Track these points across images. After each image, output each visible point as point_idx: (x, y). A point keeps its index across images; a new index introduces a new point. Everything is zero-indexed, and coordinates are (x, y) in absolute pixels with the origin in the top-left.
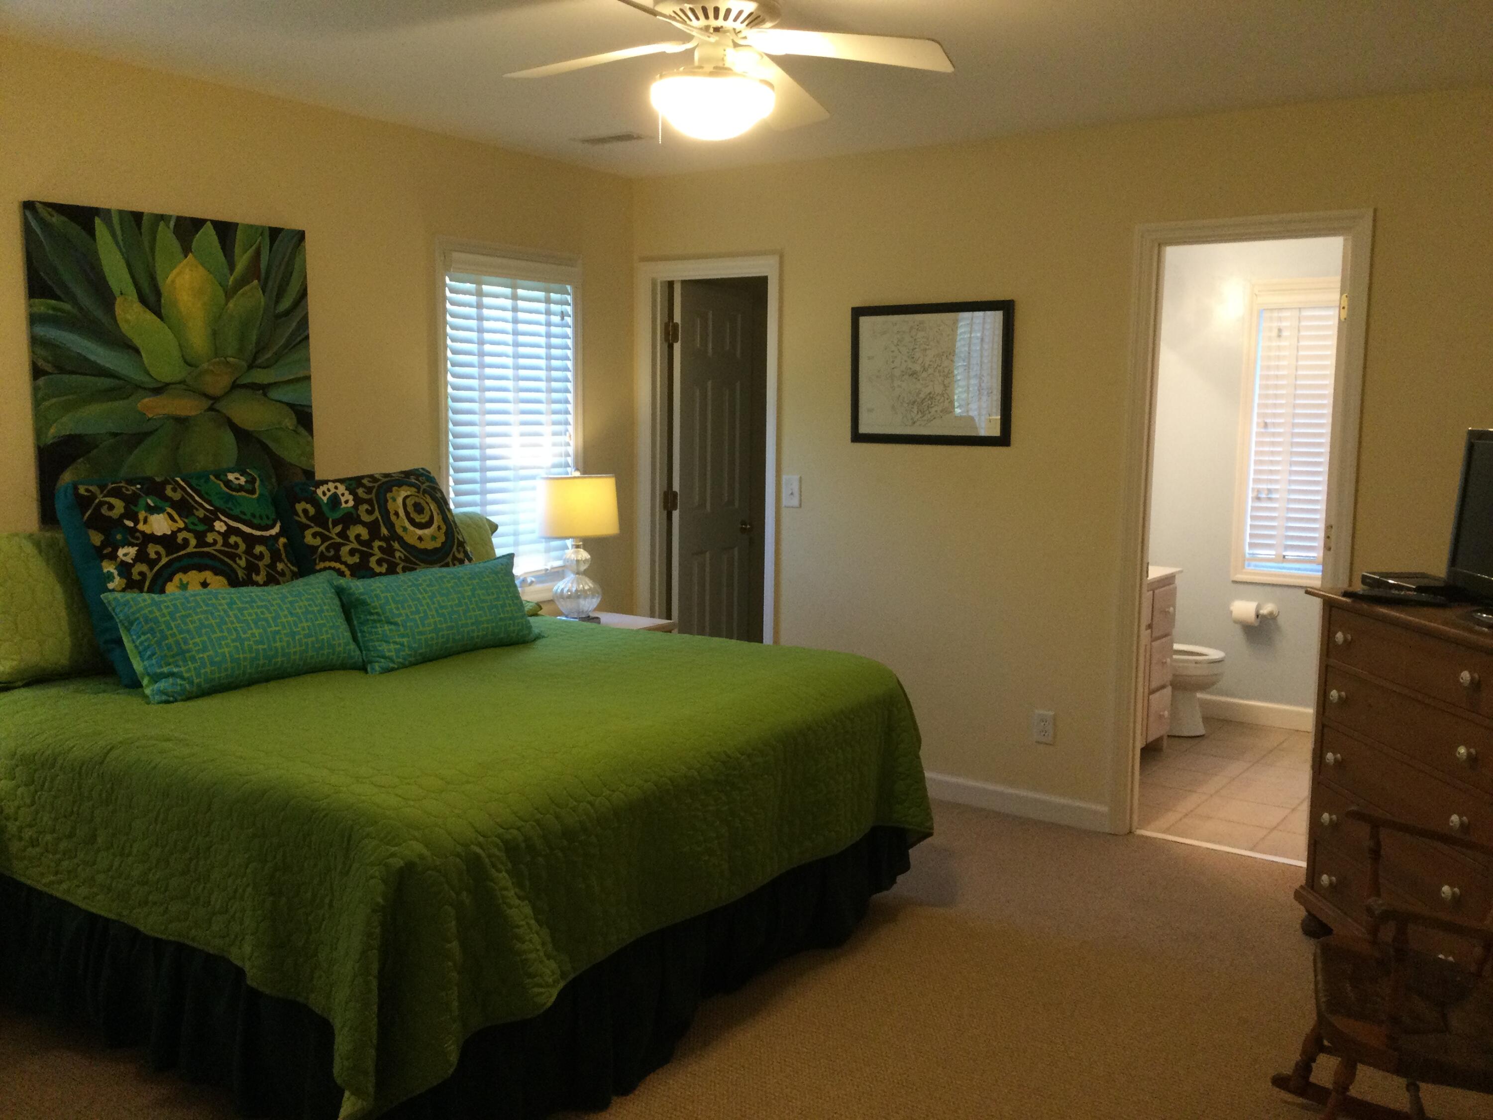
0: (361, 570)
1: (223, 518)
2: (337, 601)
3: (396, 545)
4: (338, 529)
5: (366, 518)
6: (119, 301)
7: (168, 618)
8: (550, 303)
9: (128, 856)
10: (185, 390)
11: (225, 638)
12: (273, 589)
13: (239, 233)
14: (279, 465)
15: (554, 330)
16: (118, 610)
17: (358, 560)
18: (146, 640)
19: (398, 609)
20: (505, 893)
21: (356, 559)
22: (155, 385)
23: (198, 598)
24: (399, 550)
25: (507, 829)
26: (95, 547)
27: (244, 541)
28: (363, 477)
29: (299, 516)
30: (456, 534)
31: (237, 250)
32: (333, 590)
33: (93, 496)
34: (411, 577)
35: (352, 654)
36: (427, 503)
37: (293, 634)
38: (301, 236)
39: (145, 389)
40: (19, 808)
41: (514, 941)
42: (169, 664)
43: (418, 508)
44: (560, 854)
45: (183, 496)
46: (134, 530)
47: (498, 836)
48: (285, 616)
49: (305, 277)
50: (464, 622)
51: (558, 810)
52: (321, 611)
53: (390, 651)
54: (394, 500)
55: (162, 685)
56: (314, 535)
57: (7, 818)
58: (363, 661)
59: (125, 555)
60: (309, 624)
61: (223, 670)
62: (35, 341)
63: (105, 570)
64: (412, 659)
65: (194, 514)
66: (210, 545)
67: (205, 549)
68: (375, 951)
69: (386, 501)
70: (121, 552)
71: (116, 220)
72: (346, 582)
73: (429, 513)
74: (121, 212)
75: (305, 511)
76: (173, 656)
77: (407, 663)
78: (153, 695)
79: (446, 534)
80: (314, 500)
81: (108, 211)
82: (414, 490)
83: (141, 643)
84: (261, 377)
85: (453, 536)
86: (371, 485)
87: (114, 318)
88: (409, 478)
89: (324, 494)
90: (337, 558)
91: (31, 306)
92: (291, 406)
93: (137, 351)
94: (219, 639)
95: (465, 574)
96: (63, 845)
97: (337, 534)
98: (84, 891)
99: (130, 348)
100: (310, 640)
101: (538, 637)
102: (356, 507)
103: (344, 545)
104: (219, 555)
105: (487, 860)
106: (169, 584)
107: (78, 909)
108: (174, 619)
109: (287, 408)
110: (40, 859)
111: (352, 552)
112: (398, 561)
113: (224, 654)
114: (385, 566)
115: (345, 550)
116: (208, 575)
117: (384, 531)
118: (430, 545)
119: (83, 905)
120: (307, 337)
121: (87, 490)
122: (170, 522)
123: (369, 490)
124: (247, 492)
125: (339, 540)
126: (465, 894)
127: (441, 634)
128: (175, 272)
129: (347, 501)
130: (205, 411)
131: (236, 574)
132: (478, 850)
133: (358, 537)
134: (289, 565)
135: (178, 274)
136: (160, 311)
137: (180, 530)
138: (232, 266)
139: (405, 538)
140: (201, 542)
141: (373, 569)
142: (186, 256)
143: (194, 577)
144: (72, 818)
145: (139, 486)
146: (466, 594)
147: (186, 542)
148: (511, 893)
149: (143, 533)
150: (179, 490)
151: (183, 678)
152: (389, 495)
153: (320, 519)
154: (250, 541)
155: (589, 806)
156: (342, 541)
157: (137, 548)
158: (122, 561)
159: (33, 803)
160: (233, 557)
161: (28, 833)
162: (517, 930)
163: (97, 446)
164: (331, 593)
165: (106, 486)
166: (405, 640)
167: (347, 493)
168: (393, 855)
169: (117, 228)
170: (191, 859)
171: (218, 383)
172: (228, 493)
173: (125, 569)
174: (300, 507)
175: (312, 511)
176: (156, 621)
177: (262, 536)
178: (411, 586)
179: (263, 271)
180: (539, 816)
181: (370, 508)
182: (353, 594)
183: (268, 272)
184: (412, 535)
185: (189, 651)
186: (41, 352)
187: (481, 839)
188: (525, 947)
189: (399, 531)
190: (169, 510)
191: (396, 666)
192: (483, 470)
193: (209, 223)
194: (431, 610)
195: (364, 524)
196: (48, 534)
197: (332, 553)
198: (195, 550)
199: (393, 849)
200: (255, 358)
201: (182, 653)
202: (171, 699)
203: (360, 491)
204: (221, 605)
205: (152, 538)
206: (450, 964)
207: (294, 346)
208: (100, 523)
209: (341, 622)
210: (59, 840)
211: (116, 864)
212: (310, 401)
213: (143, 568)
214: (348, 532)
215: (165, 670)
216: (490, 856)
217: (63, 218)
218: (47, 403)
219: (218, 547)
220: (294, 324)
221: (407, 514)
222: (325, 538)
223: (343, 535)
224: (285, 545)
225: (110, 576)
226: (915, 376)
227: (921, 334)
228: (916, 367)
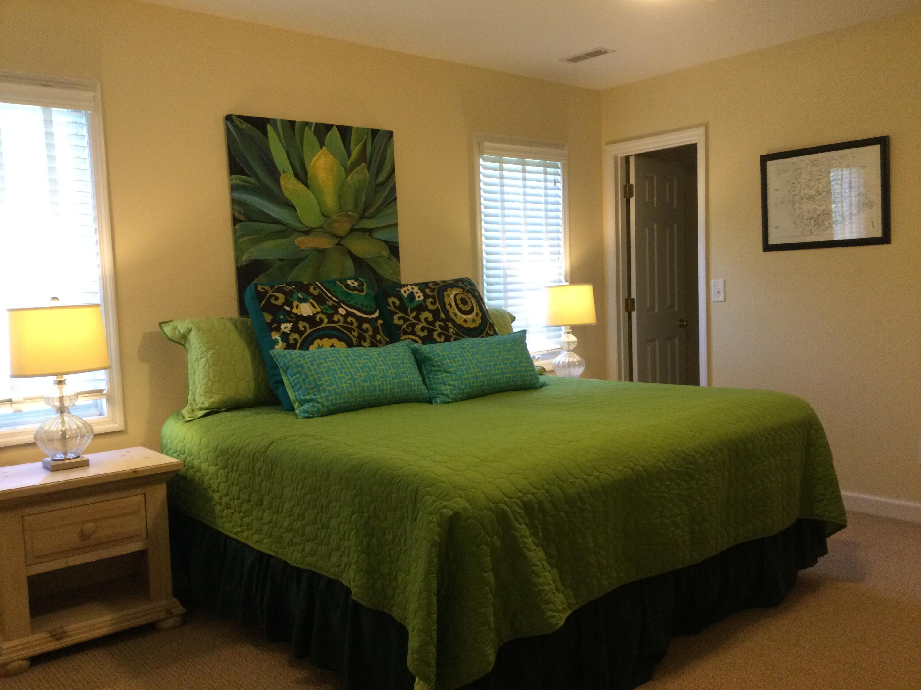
0: (428, 340)
1: (344, 306)
2: (412, 358)
3: (450, 325)
4: (414, 314)
5: (431, 307)
6: (283, 176)
7: (309, 364)
8: (547, 174)
9: (281, 513)
10: (323, 232)
11: (343, 378)
12: (374, 349)
13: (353, 132)
14: (379, 279)
15: (550, 192)
16: (279, 360)
17: (426, 334)
18: (296, 378)
19: (451, 362)
20: (525, 540)
21: (425, 333)
22: (306, 229)
23: (328, 353)
24: (452, 328)
25: (526, 494)
26: (267, 323)
27: (357, 320)
28: (429, 283)
29: (390, 306)
30: (488, 319)
31: (352, 144)
32: (410, 351)
33: (267, 292)
34: (459, 343)
35: (423, 392)
36: (470, 299)
37: (385, 377)
38: (390, 134)
39: (299, 231)
40: (219, 483)
41: (533, 575)
42: (310, 394)
43: (464, 302)
44: (564, 516)
45: (320, 293)
46: (290, 312)
47: (519, 498)
48: (381, 365)
49: (394, 160)
50: (494, 372)
51: (560, 483)
52: (403, 363)
53: (446, 390)
54: (449, 296)
55: (306, 407)
56: (399, 318)
57: (214, 491)
58: (430, 397)
59: (285, 328)
60: (396, 371)
61: (342, 398)
62: (234, 202)
63: (273, 338)
64: (461, 396)
65: (326, 304)
66: (336, 322)
67: (334, 325)
68: (434, 575)
69: (444, 296)
70: (283, 326)
71: (279, 125)
72: (417, 345)
73: (471, 304)
74: (282, 121)
75: (394, 303)
76: (311, 389)
77: (457, 398)
78: (300, 413)
79: (482, 318)
80: (399, 297)
81: (275, 120)
82: (461, 290)
83: (293, 381)
84: (369, 224)
85: (487, 319)
86: (433, 287)
87: (279, 186)
88: (457, 283)
89: (405, 292)
90: (413, 333)
91: (231, 180)
92: (386, 242)
93: (293, 207)
94: (340, 378)
95: (495, 342)
96: (245, 507)
97: (414, 318)
98: (256, 537)
99: (289, 205)
100: (396, 381)
101: (543, 385)
102: (424, 300)
103: (418, 324)
104: (341, 329)
105: (511, 515)
106: (311, 346)
107: (254, 549)
108: (313, 365)
109: (383, 244)
110: (231, 517)
111: (423, 329)
112: (451, 334)
113: (343, 387)
114: (443, 337)
115: (418, 327)
116: (334, 341)
117: (442, 316)
118: (471, 325)
119: (256, 547)
120: (395, 199)
121: (263, 289)
122: (312, 308)
123: (433, 290)
124: (359, 291)
125: (415, 321)
126: (495, 537)
127: (479, 380)
128: (315, 158)
129: (419, 296)
130: (335, 246)
131: (352, 341)
132: (506, 508)
133: (426, 319)
134: (384, 337)
135: (317, 160)
136: (307, 182)
137: (318, 313)
138: (349, 154)
139: (456, 321)
140: (331, 321)
141: (436, 339)
142: (322, 148)
143: (326, 342)
144: (249, 489)
145: (293, 287)
146: (495, 354)
147: (321, 320)
148: (529, 540)
149: (296, 314)
150: (317, 288)
151: (318, 402)
152: (445, 293)
153: (403, 308)
154: (361, 321)
155: (583, 482)
156: (416, 322)
157: (292, 324)
158: (283, 332)
159: (227, 480)
160: (350, 330)
161: (224, 500)
162: (534, 568)
163: (271, 267)
164: (409, 353)
165: (274, 286)
166: (456, 383)
167: (419, 292)
168: (445, 507)
169: (280, 130)
170: (318, 513)
171: (342, 228)
172: (347, 291)
173: (285, 336)
174: (391, 300)
175: (398, 303)
176: (302, 366)
177: (367, 318)
178: (459, 348)
179: (368, 158)
180: (546, 486)
181: (433, 301)
182: (422, 353)
183: (371, 157)
184: (460, 318)
185: (322, 385)
186: (236, 208)
187: (507, 500)
188: (541, 580)
189: (452, 315)
190: (311, 301)
191: (450, 401)
192: (506, 284)
193: (335, 127)
194: (472, 364)
195: (430, 311)
196: (242, 318)
197: (410, 329)
198: (327, 325)
199: (446, 503)
200: (364, 211)
201: (317, 386)
202: (311, 416)
203: (427, 291)
204: (341, 357)
205: (301, 318)
206: (487, 588)
207: (387, 205)
208: (271, 308)
209: (415, 370)
210: (242, 503)
211: (274, 518)
212: (398, 240)
213: (296, 336)
214: (420, 316)
215: (307, 397)
216: (513, 512)
217: (249, 125)
218: (241, 240)
219: (341, 323)
220: (388, 190)
221: (457, 305)
222: (406, 320)
223: (417, 318)
224: (381, 324)
225: (276, 342)
226: (811, 199)
227: (815, 168)
228: (813, 192)
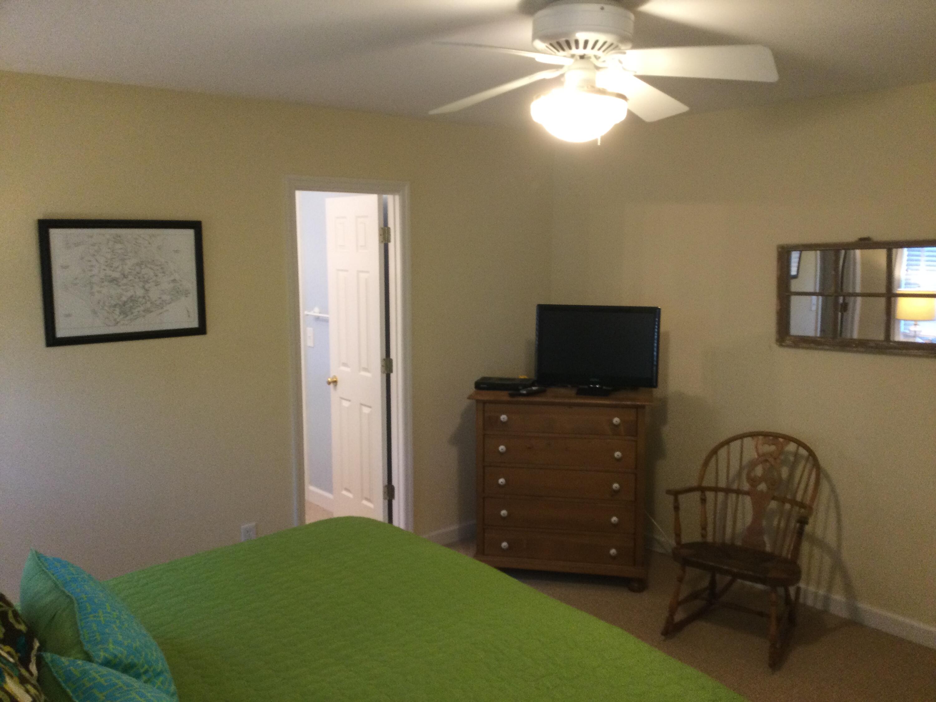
226: (115, 282)
227: (118, 246)
228: (116, 275)
